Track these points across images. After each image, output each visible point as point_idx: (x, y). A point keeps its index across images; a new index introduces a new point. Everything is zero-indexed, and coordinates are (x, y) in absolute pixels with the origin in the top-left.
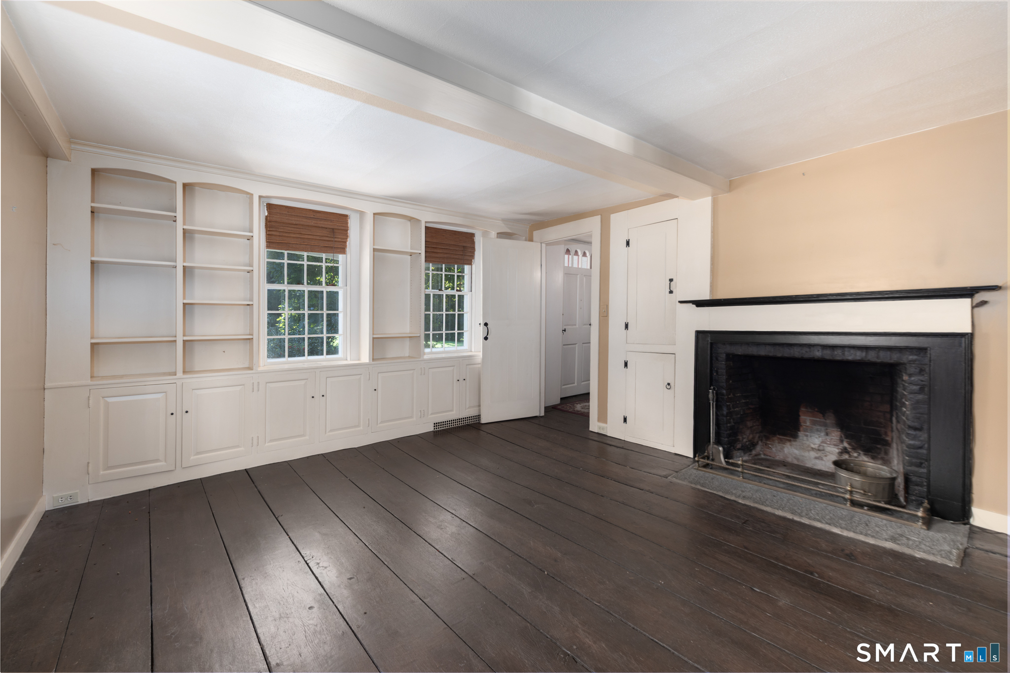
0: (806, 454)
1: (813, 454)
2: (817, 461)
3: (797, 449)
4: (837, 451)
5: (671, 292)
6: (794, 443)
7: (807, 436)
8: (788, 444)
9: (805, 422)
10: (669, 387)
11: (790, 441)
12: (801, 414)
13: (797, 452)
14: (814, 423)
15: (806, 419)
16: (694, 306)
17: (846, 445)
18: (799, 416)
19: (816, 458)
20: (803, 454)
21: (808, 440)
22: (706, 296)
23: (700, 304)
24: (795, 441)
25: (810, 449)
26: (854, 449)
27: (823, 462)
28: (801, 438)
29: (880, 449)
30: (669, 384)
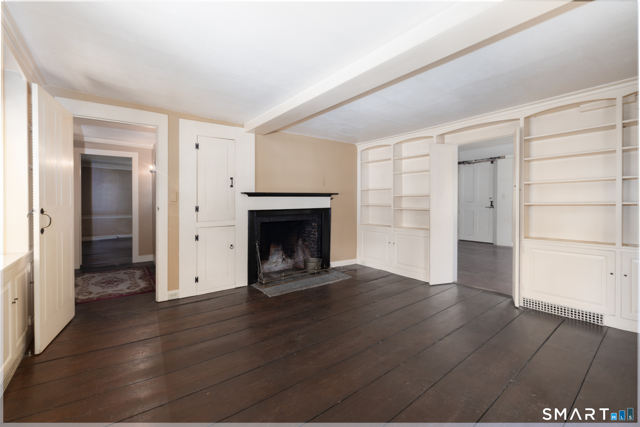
0: (272, 266)
1: (274, 265)
2: (275, 267)
3: (268, 265)
4: (281, 260)
5: (232, 186)
6: (267, 263)
7: (272, 257)
8: (265, 264)
9: (272, 251)
10: (232, 247)
11: (266, 262)
12: (271, 248)
13: (268, 266)
14: (275, 251)
15: (272, 250)
16: (247, 196)
17: (284, 256)
18: (270, 249)
19: (275, 266)
20: (271, 266)
21: (272, 259)
22: (253, 191)
23: (250, 194)
24: (268, 261)
25: (273, 263)
26: (286, 257)
27: (277, 267)
28: (270, 259)
29: (293, 254)
30: (232, 245)
